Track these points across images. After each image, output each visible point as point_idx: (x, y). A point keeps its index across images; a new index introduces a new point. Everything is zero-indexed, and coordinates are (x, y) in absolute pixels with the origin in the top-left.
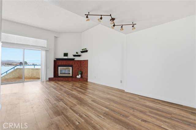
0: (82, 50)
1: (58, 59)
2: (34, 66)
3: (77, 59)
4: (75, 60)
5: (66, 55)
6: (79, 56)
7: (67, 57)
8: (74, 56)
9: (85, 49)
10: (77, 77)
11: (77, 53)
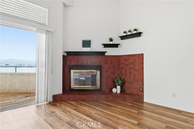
0: (125, 32)
1: (69, 54)
2: (16, 67)
3: (111, 52)
4: (106, 54)
5: (87, 43)
6: (116, 46)
7: (89, 48)
8: (106, 46)
9: (135, 30)
10: (114, 90)
11: (111, 40)
